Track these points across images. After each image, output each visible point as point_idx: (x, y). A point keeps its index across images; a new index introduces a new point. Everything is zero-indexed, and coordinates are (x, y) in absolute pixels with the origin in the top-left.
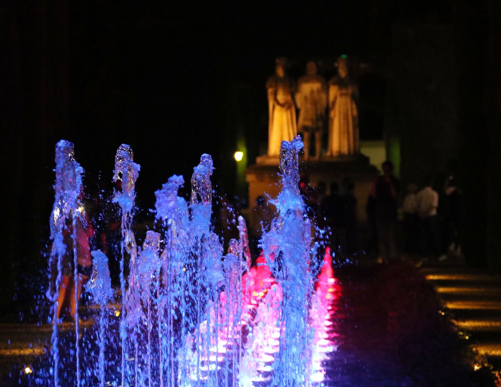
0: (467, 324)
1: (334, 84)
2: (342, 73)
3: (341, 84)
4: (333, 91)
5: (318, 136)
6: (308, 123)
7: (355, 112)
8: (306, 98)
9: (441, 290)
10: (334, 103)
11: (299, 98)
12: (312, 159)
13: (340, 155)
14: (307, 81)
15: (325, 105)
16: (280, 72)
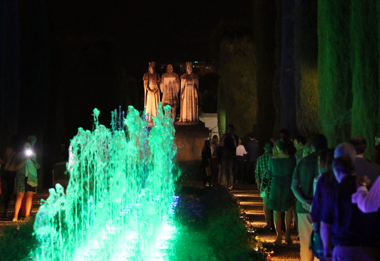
0: (255, 224)
1: (184, 78)
2: (189, 71)
3: (188, 78)
4: (183, 82)
5: (174, 109)
6: (168, 102)
7: (196, 95)
8: (166, 86)
9: (241, 203)
10: (184, 89)
11: (162, 86)
13: (187, 121)
14: (167, 77)
15: (178, 91)
16: (151, 70)
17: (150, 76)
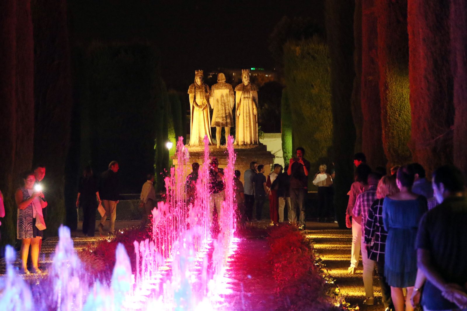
1: (239, 90)
2: (246, 81)
3: (245, 89)
4: (239, 95)
5: (227, 129)
6: (220, 120)
7: (255, 111)
8: (217, 101)
10: (239, 105)
11: (212, 100)
12: (222, 146)
13: (244, 144)
14: (218, 88)
15: (232, 106)
16: (198, 81)
17: (196, 87)
